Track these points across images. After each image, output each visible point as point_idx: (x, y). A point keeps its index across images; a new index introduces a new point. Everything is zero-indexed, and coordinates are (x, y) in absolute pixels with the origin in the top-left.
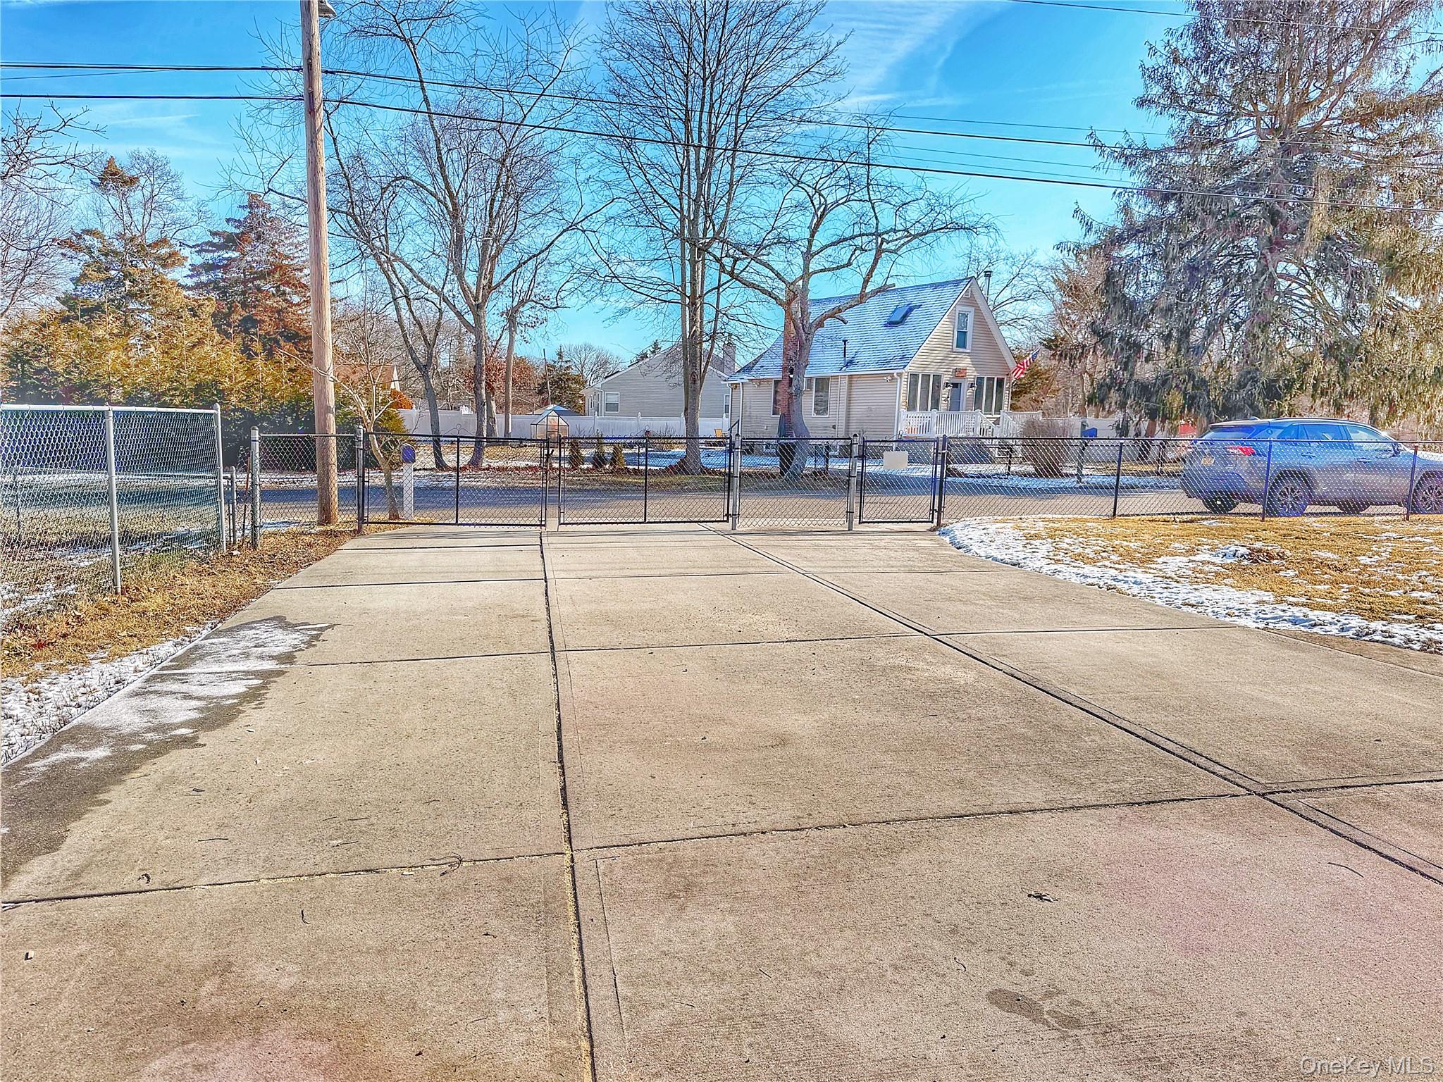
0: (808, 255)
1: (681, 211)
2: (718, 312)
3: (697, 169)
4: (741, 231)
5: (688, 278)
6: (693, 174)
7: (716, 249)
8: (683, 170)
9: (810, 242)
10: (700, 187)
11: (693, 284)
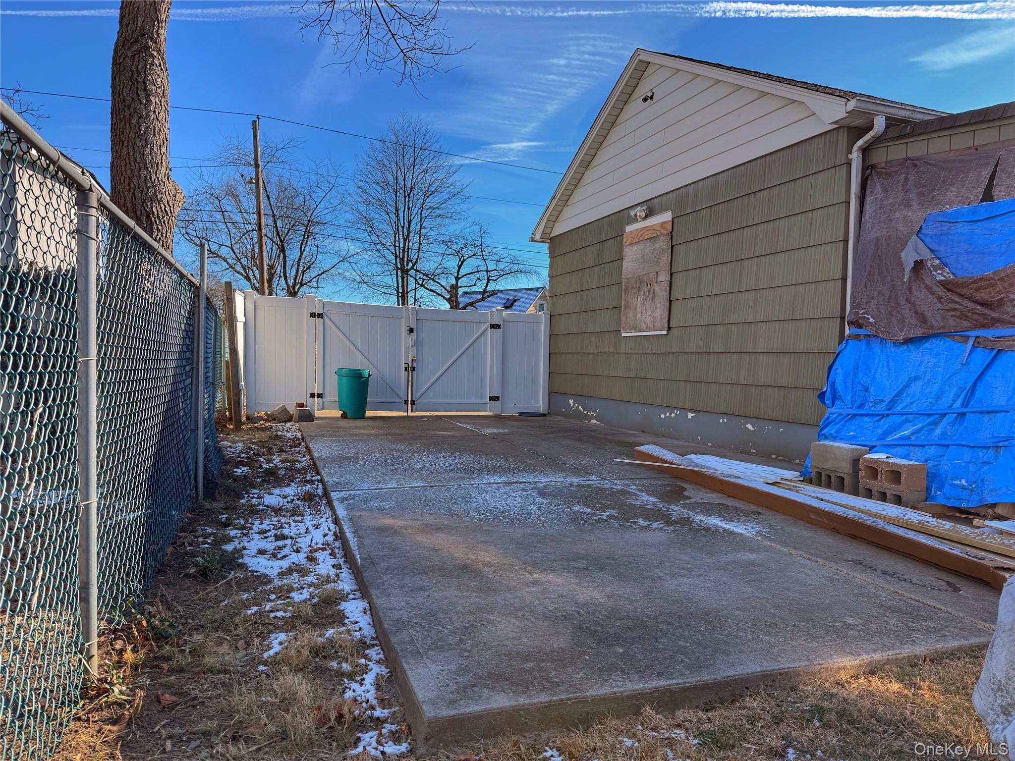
0: (457, 279)
1: (396, 254)
2: (415, 300)
3: (403, 235)
4: (424, 266)
5: (400, 285)
6: (401, 237)
7: (412, 272)
8: (395, 234)
9: (458, 271)
10: (405, 244)
11: (403, 287)
